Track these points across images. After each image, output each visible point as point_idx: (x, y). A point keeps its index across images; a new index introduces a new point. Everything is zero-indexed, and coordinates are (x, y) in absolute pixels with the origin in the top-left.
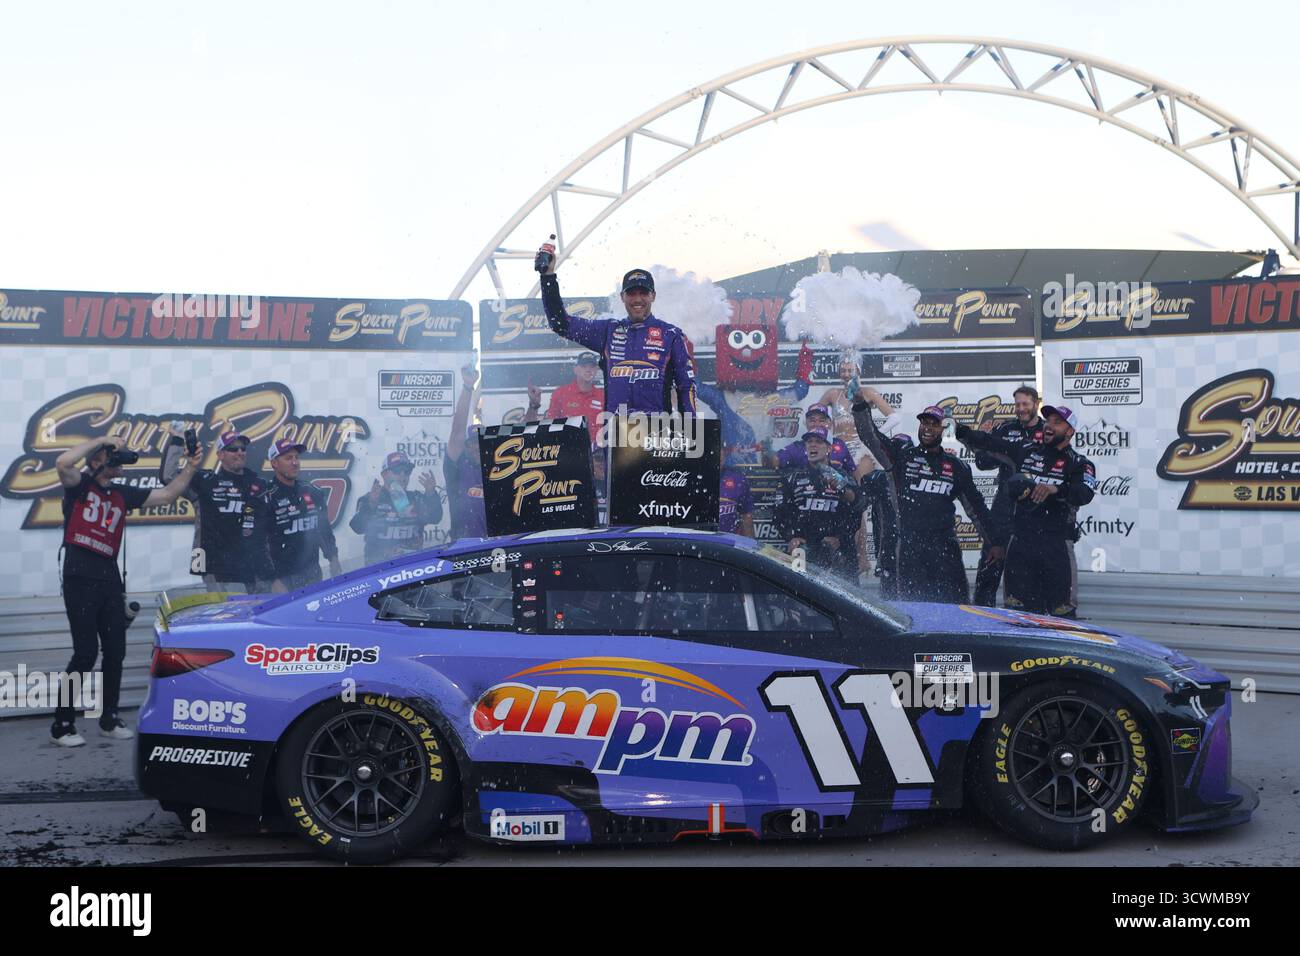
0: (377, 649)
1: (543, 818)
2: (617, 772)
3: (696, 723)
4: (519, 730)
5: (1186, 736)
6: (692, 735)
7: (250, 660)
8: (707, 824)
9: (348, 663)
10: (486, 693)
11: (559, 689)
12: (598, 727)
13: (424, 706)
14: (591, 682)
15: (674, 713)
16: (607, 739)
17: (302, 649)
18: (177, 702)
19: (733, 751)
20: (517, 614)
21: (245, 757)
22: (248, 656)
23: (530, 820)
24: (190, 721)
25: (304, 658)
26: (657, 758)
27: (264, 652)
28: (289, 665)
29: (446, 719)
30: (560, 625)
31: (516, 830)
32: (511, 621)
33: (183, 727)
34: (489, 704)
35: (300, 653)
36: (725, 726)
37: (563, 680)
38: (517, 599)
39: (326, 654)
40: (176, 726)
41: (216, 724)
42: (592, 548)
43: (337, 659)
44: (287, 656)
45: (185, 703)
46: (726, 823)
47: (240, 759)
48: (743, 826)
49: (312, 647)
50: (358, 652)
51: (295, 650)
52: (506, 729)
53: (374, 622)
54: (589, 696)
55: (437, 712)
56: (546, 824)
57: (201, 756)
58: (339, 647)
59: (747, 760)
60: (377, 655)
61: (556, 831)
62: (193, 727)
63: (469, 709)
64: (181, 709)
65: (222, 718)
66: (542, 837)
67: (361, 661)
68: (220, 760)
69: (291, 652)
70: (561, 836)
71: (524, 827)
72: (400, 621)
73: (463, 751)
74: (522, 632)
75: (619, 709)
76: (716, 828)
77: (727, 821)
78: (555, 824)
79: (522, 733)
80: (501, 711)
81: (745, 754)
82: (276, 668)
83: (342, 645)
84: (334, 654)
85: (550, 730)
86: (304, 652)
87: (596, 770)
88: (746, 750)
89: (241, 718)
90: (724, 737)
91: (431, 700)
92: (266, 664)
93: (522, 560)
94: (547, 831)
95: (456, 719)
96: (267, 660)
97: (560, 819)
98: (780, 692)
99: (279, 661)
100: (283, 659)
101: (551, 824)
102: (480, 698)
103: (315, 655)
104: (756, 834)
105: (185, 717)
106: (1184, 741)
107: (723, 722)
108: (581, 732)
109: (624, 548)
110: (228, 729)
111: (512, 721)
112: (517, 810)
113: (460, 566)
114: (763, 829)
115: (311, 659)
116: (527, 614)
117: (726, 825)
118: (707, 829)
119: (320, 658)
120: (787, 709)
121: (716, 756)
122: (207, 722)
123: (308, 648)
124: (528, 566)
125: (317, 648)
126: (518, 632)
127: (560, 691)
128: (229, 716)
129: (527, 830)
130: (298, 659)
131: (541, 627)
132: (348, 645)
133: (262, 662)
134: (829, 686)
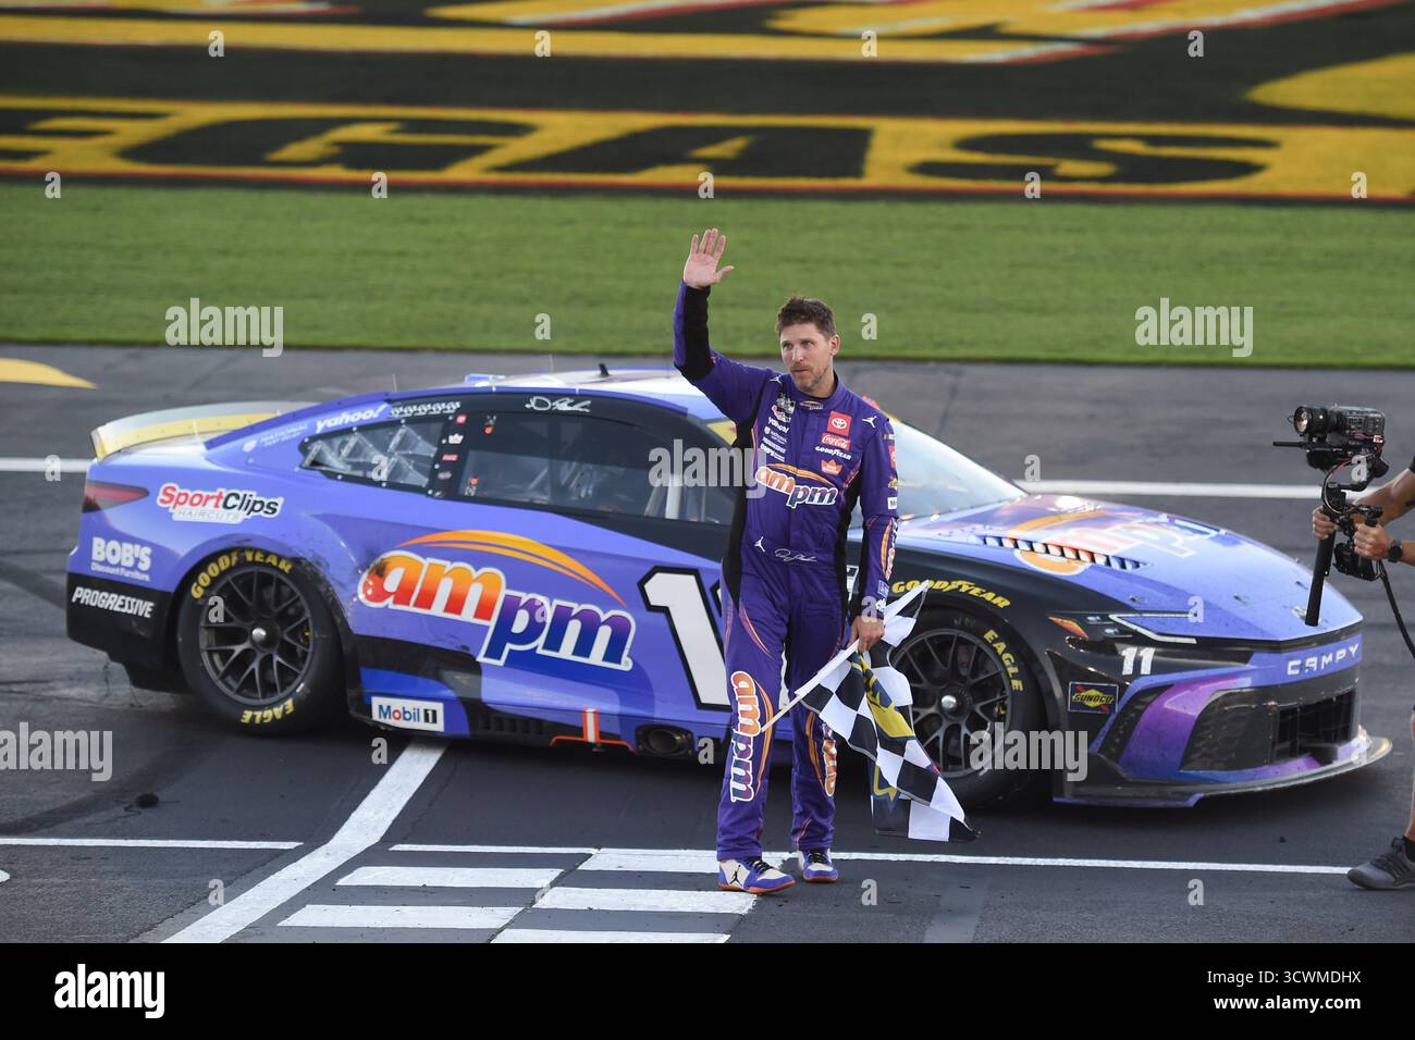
0: (281, 501)
1: (423, 705)
2: (501, 663)
3: (576, 617)
4: (408, 604)
5: (1093, 692)
6: (574, 629)
7: (162, 501)
8: (580, 731)
9: (249, 513)
10: (377, 561)
11: (447, 563)
12: (484, 610)
13: (308, 569)
14: (479, 559)
15: (557, 602)
16: (492, 624)
17: (211, 494)
18: (97, 541)
19: (613, 653)
20: (433, 474)
21: (149, 606)
22: (161, 496)
23: (410, 705)
24: (105, 561)
25: (212, 502)
26: (540, 651)
27: (176, 494)
28: (195, 510)
29: (329, 585)
30: (471, 491)
31: (397, 715)
32: (424, 481)
33: (99, 568)
34: (380, 572)
35: (208, 498)
36: (605, 623)
37: (453, 555)
38: (438, 458)
39: (231, 501)
40: (96, 567)
41: (127, 568)
42: (532, 404)
43: (240, 508)
44: (196, 500)
45: (103, 542)
46: (601, 733)
47: (146, 609)
48: (617, 737)
49: (221, 493)
50: (262, 503)
51: (205, 494)
52: (395, 602)
53: (297, 469)
54: (475, 574)
55: (321, 575)
56: (426, 711)
57: (114, 602)
58: (245, 496)
59: (626, 664)
60: (278, 508)
61: (435, 721)
62: (108, 571)
63: (359, 576)
64: (101, 549)
65: (130, 563)
66: (421, 725)
67: (261, 513)
68: (129, 607)
69: (201, 496)
70: (439, 727)
71: (405, 712)
72: (322, 471)
73: (344, 621)
74: (432, 496)
75: (504, 592)
76: (591, 736)
77: (603, 729)
78: (434, 712)
79: (411, 608)
80: (392, 583)
81: (625, 657)
82: (182, 513)
83: (249, 493)
84: (238, 503)
85: (438, 609)
86: (212, 497)
87: (481, 658)
88: (626, 652)
89: (145, 565)
90: (604, 635)
91: (318, 563)
92: (174, 507)
94: (427, 720)
95: (342, 585)
96: (177, 502)
97: (439, 707)
98: (662, 589)
99: (188, 503)
100: (192, 504)
101: (430, 713)
102: (372, 566)
103: (222, 502)
104: (631, 749)
105: (101, 558)
106: (1090, 698)
107: (604, 617)
108: (468, 614)
109: (563, 406)
110: (136, 575)
111: (403, 595)
112: (399, 692)
114: (638, 744)
115: (217, 506)
116: (442, 476)
117: (602, 734)
118: (582, 736)
119: (225, 506)
120: (665, 610)
121: (596, 657)
122: (119, 565)
123: (217, 494)
125: (225, 495)
126: (428, 495)
127: (448, 566)
128: (137, 560)
129: (407, 716)
130: (204, 505)
131: (452, 492)
132: (254, 493)
133: (172, 504)
134: (707, 588)
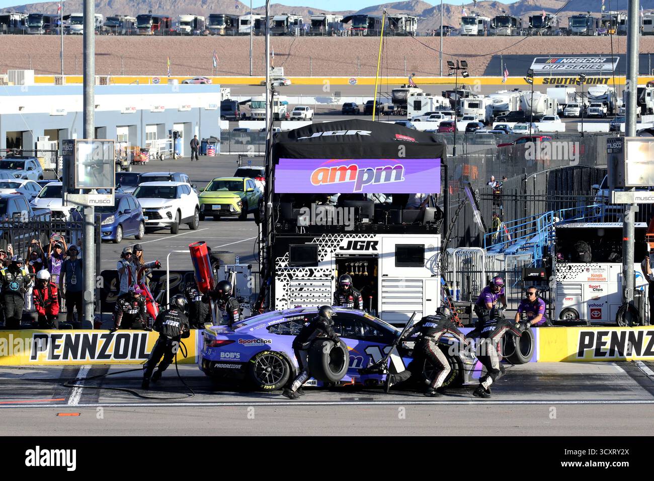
0: (271, 340)
9: (264, 343)
17: (253, 339)
18: (222, 353)
19: (358, 365)
21: (240, 366)
22: (239, 342)
24: (225, 357)
25: (253, 342)
27: (243, 341)
33: (223, 359)
39: (258, 341)
40: (221, 359)
41: (232, 358)
44: (249, 342)
45: (224, 353)
47: (239, 367)
48: (360, 383)
50: (266, 341)
53: (268, 333)
56: (313, 382)
57: (228, 366)
58: (262, 340)
59: (361, 367)
62: (226, 359)
64: (223, 355)
65: (234, 356)
67: (268, 343)
68: (233, 367)
70: (316, 385)
72: (275, 333)
76: (353, 383)
78: (315, 382)
81: (361, 365)
82: (246, 344)
89: (239, 357)
90: (356, 361)
92: (244, 344)
93: (304, 318)
94: (313, 384)
98: (369, 350)
107: (355, 358)
110: (235, 359)
113: (289, 319)
114: (365, 383)
115: (255, 342)
117: (356, 382)
120: (371, 355)
121: (354, 366)
122: (229, 358)
124: (306, 319)
128: (235, 356)
133: (242, 343)
134: (381, 349)
